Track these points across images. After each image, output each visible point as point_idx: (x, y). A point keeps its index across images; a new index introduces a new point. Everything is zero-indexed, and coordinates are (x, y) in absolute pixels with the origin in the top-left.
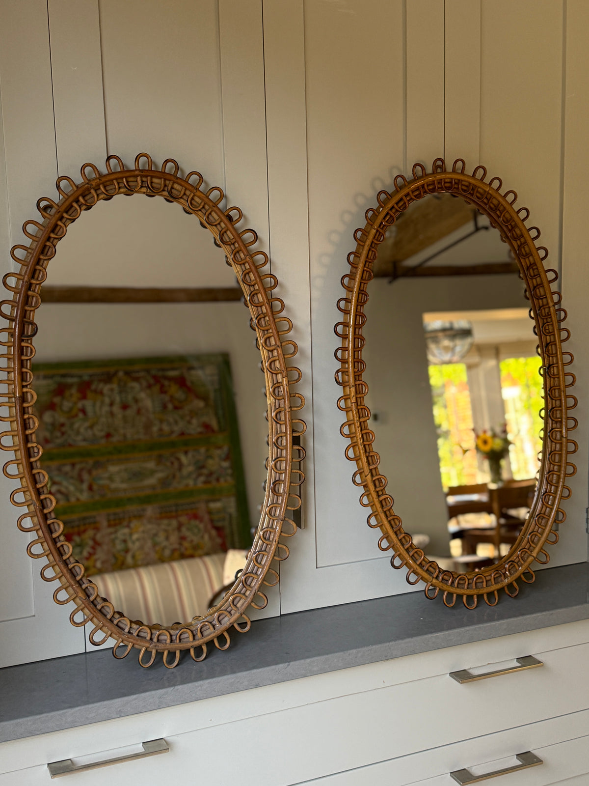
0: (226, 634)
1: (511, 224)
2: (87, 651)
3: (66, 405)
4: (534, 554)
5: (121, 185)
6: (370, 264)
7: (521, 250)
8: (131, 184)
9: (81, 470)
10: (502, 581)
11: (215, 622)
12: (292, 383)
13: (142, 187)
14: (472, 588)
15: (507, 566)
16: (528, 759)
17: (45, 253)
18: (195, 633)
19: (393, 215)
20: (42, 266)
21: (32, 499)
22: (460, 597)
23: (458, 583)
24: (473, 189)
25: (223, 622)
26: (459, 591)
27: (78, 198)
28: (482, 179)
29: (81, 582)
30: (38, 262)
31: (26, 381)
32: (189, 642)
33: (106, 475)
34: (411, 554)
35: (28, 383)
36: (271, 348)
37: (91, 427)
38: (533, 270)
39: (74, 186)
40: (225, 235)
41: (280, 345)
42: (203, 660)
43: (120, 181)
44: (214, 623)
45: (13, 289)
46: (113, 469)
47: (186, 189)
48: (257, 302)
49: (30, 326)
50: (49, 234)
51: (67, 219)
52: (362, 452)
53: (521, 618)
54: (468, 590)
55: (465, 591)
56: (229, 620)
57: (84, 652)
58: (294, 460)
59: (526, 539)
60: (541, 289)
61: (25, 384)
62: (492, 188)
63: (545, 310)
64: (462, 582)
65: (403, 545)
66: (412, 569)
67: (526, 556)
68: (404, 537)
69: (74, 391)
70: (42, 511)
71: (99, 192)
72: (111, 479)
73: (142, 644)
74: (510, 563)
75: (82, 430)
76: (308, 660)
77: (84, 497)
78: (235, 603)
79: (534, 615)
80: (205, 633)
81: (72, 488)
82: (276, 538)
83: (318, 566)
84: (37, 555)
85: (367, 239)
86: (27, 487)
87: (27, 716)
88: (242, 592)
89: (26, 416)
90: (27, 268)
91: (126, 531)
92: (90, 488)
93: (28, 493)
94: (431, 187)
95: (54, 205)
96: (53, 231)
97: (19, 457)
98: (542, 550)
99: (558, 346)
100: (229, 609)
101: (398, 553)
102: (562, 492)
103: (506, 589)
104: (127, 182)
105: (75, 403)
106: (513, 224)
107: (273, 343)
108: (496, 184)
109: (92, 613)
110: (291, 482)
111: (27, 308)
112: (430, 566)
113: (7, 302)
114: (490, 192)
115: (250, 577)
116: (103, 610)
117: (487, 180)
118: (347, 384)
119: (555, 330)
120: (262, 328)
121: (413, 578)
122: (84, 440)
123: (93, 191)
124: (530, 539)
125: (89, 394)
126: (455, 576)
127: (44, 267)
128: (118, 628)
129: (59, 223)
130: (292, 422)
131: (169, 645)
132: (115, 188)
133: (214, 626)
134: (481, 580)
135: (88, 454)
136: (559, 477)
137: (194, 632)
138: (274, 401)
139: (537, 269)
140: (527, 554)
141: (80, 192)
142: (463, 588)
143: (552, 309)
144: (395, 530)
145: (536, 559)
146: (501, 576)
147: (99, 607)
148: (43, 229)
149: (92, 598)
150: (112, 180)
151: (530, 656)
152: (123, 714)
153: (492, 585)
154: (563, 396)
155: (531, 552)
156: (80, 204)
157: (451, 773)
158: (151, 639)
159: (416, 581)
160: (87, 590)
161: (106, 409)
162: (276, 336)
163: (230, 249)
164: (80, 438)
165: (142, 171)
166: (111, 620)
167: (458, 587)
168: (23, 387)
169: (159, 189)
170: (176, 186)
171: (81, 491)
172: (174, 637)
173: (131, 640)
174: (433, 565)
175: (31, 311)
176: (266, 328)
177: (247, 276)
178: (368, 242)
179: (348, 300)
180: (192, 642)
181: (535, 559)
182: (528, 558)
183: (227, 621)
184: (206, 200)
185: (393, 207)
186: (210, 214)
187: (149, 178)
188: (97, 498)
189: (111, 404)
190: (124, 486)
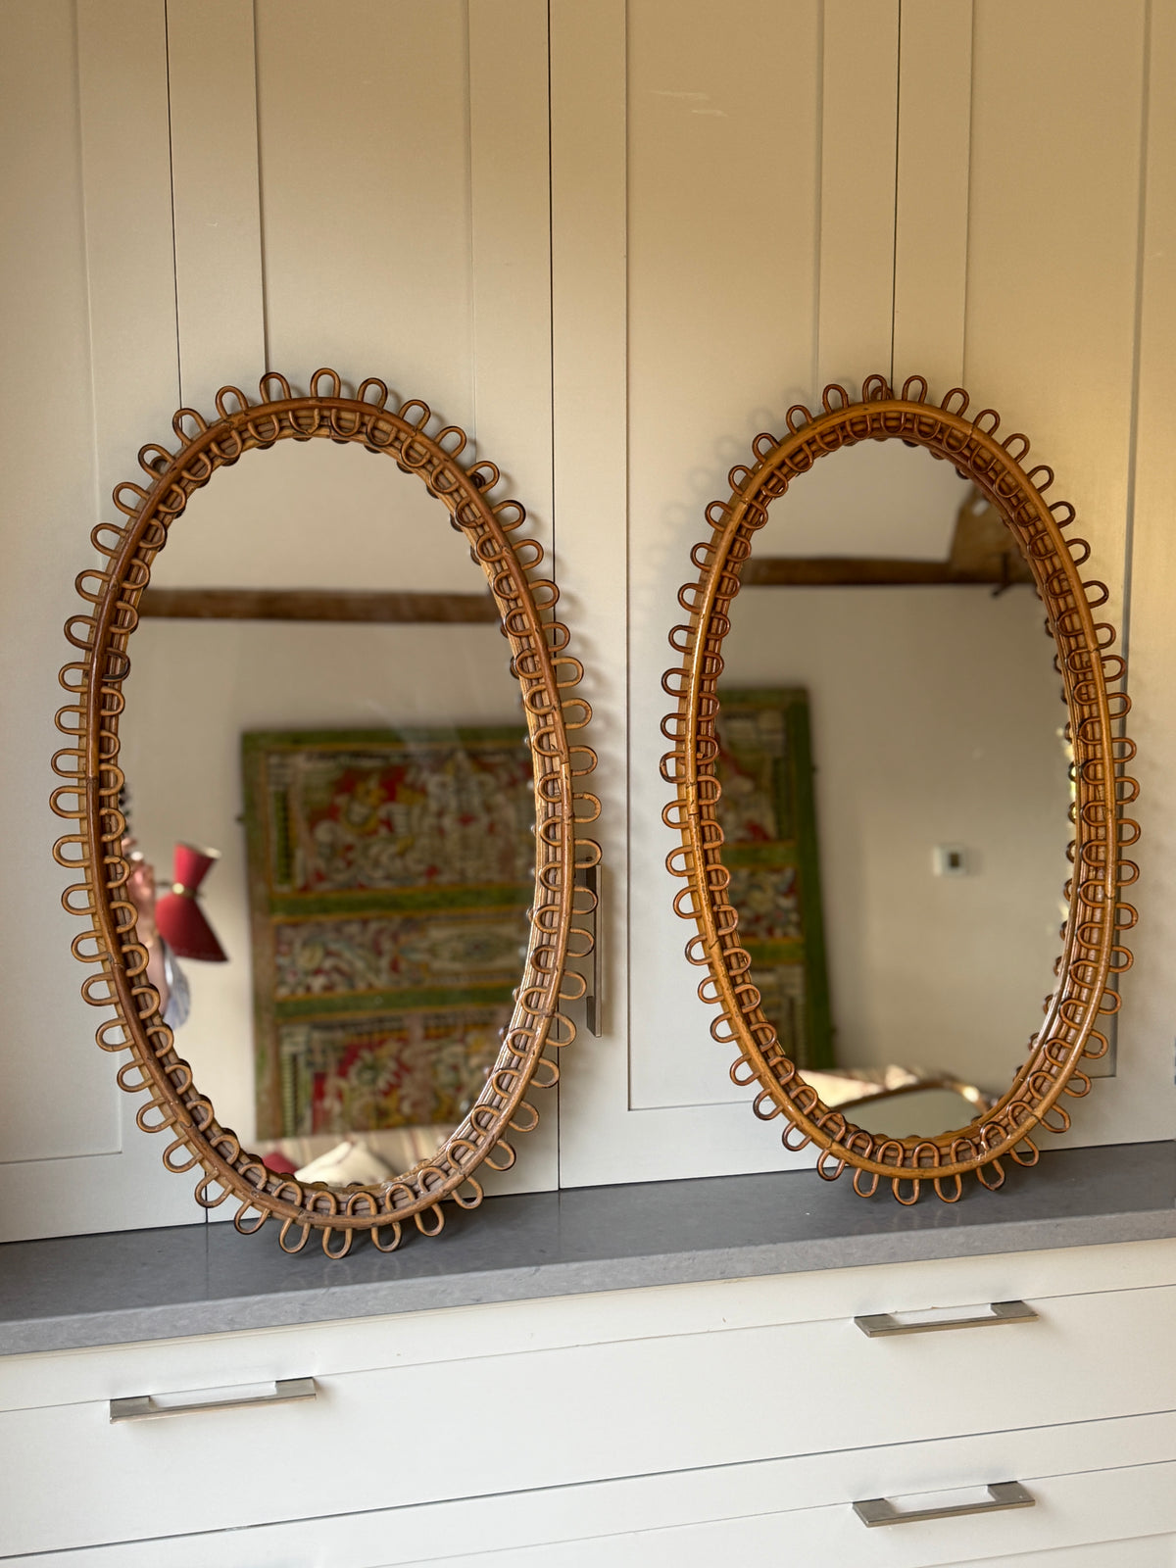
0: (437, 1209)
1: (1016, 495)
2: (209, 1221)
3: (359, 811)
4: (1039, 1113)
5: (285, 423)
6: (737, 565)
7: (1035, 543)
8: (301, 421)
9: (380, 932)
10: (971, 1157)
11: (419, 1186)
12: (577, 773)
13: (320, 426)
14: (911, 1167)
15: (983, 1131)
16: (1009, 1495)
17: (150, 538)
18: (382, 1203)
19: (782, 477)
20: (143, 560)
21: (107, 952)
22: (886, 1180)
23: (884, 1156)
24: (941, 431)
25: (433, 1187)
26: (886, 1170)
27: (208, 445)
28: (960, 413)
29: (186, 1098)
30: (136, 552)
31: (108, 752)
32: (369, 1216)
33: (424, 944)
34: (793, 1094)
35: (110, 756)
36: (543, 711)
37: (402, 854)
38: (1060, 582)
39: (202, 426)
40: (467, 510)
41: (556, 706)
42: (394, 1250)
43: (285, 417)
44: (416, 1187)
45: (94, 598)
46: (437, 934)
47: (399, 431)
48: (520, 628)
49: (120, 660)
50: (157, 505)
51: (190, 481)
52: (704, 903)
53: (993, 1227)
54: (903, 1169)
55: (896, 1171)
56: (443, 1185)
57: (204, 1221)
58: (575, 911)
59: (1025, 1084)
60: (1075, 618)
61: (104, 756)
62: (979, 429)
63: (1081, 658)
64: (891, 1153)
65: (777, 1077)
66: (794, 1123)
67: (1023, 1115)
68: (781, 1063)
69: (373, 784)
70: (123, 972)
71: (246, 435)
72: (433, 951)
73: (285, 1211)
74: (989, 1126)
75: (384, 859)
76: (575, 1266)
77: (382, 981)
78: (457, 1156)
79: (1022, 1224)
80: (400, 1204)
81: (360, 965)
82: (536, 1048)
83: (633, 1107)
84: (112, 1046)
85: (730, 520)
86: (101, 930)
87: (74, 1313)
88: (471, 1138)
89: (104, 812)
90: (117, 563)
91: (458, 1049)
92: (394, 967)
93: (102, 941)
94: (860, 427)
95: (166, 455)
96: (164, 501)
97: (90, 881)
98: (1054, 1107)
99: (1104, 727)
100: (445, 1167)
101: (769, 1090)
102: (1100, 1000)
103: (979, 1172)
104: (296, 418)
105: (375, 808)
106: (1021, 495)
107: (547, 702)
108: (987, 422)
109: (201, 1152)
110: (567, 951)
111: (113, 629)
112: (831, 1119)
113: (81, 619)
114: (974, 436)
115: (487, 1112)
116: (221, 1148)
117: (970, 415)
118: (682, 780)
119: (1100, 695)
120: (528, 676)
121: (796, 1138)
122: (388, 878)
123: (234, 434)
124: (1031, 1085)
125: (403, 793)
126: (879, 1142)
127: (146, 561)
128: (245, 1181)
129: (175, 487)
130: (574, 846)
131: (333, 1217)
132: (274, 429)
133: (416, 1194)
134: (931, 1154)
135: (392, 904)
136: (1096, 971)
137: (381, 1201)
138: (543, 804)
139: (1067, 580)
140: (1025, 1112)
141: (212, 434)
142: (894, 1165)
143: (1093, 655)
144: (763, 1049)
145: (1043, 1123)
146: (970, 1148)
147: (214, 1142)
148: (147, 497)
149: (203, 1126)
150: (269, 415)
151: (1020, 1301)
152: (237, 1326)
153: (952, 1164)
154: (1110, 821)
155: (1033, 1108)
156: (212, 455)
157: (854, 1503)
158: (303, 1205)
159: (801, 1143)
160: (195, 1112)
161: (429, 821)
162: (551, 690)
163: (475, 534)
164: (379, 874)
165: (321, 399)
166: (234, 1167)
167: (883, 1162)
168: (101, 761)
169: (351, 430)
170: (382, 425)
171: (377, 971)
172: (343, 1206)
173: (267, 1204)
174: (835, 1118)
175: (121, 635)
176: (536, 675)
177: (504, 582)
178: (732, 526)
179: (690, 630)
180: (375, 1216)
181: (1039, 1121)
182: (1027, 1117)
183: (440, 1187)
184: (434, 449)
185: (783, 464)
186: (442, 472)
187: (334, 411)
188: (406, 985)
189: (440, 814)
190: (457, 966)
